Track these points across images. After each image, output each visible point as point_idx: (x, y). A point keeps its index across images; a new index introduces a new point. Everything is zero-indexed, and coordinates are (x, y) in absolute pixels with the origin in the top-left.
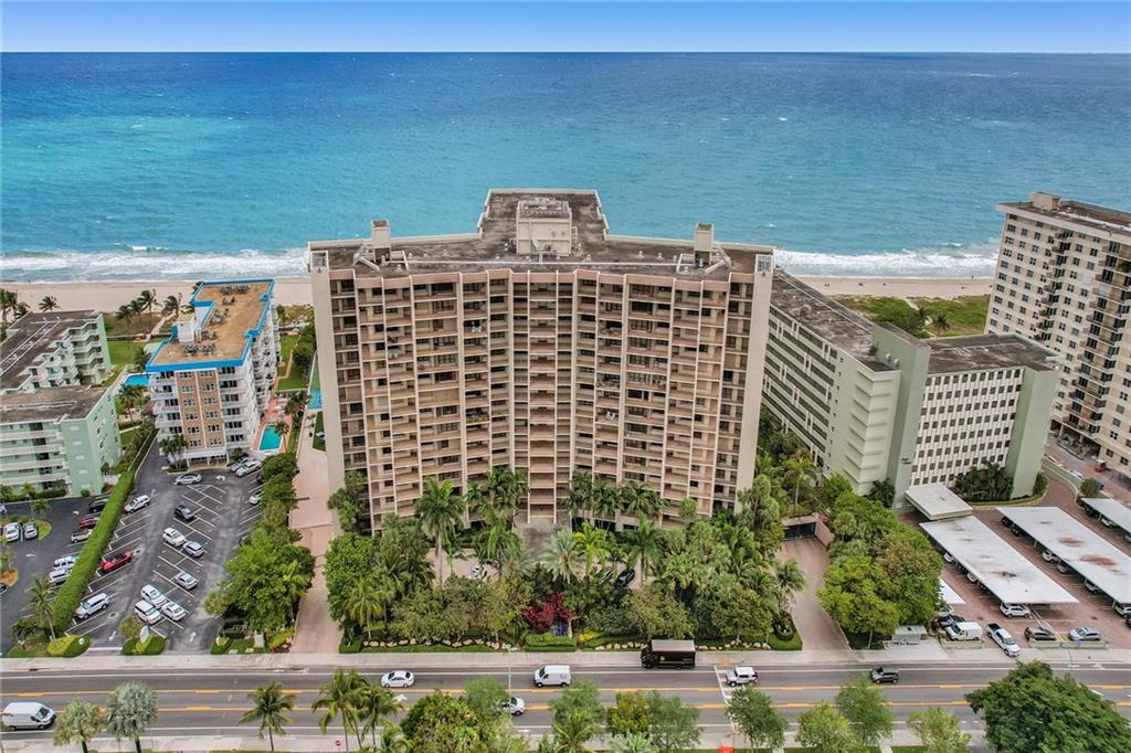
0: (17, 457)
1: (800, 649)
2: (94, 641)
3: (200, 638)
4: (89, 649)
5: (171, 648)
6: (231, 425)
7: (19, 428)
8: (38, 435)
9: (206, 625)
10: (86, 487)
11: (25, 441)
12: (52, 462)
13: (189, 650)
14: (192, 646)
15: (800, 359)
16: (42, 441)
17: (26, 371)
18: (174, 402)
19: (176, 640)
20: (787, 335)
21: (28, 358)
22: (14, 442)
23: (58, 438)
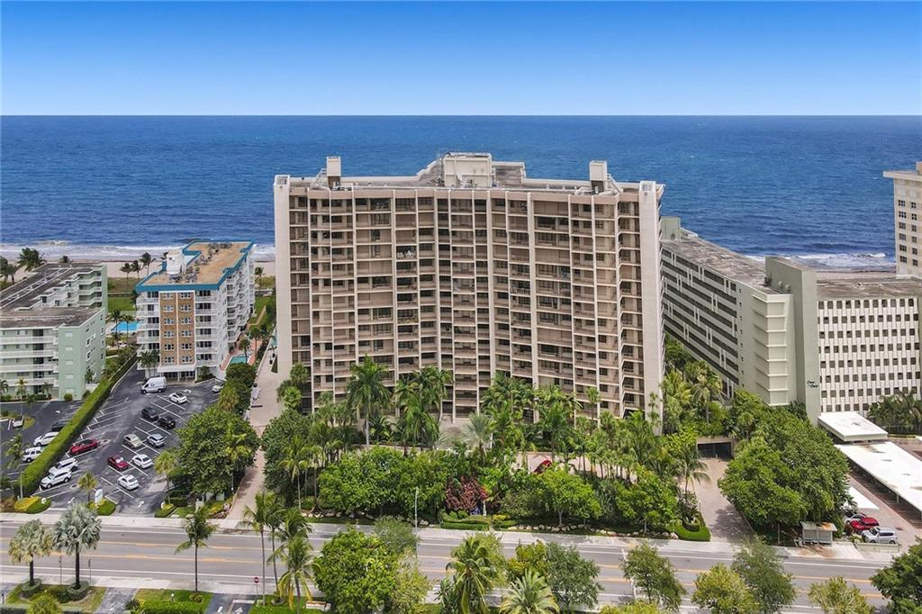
0: (17, 359)
1: (708, 541)
2: (54, 504)
3: (148, 505)
4: (49, 509)
5: (120, 511)
6: (201, 344)
7: (24, 332)
8: (38, 341)
9: (153, 497)
10: (69, 392)
11: (27, 345)
12: (46, 367)
13: (137, 512)
14: (139, 510)
15: (708, 299)
16: (40, 347)
17: (39, 297)
18: (155, 320)
19: (126, 507)
20: (696, 280)
21: (42, 289)
22: (18, 346)
23: (54, 344)
